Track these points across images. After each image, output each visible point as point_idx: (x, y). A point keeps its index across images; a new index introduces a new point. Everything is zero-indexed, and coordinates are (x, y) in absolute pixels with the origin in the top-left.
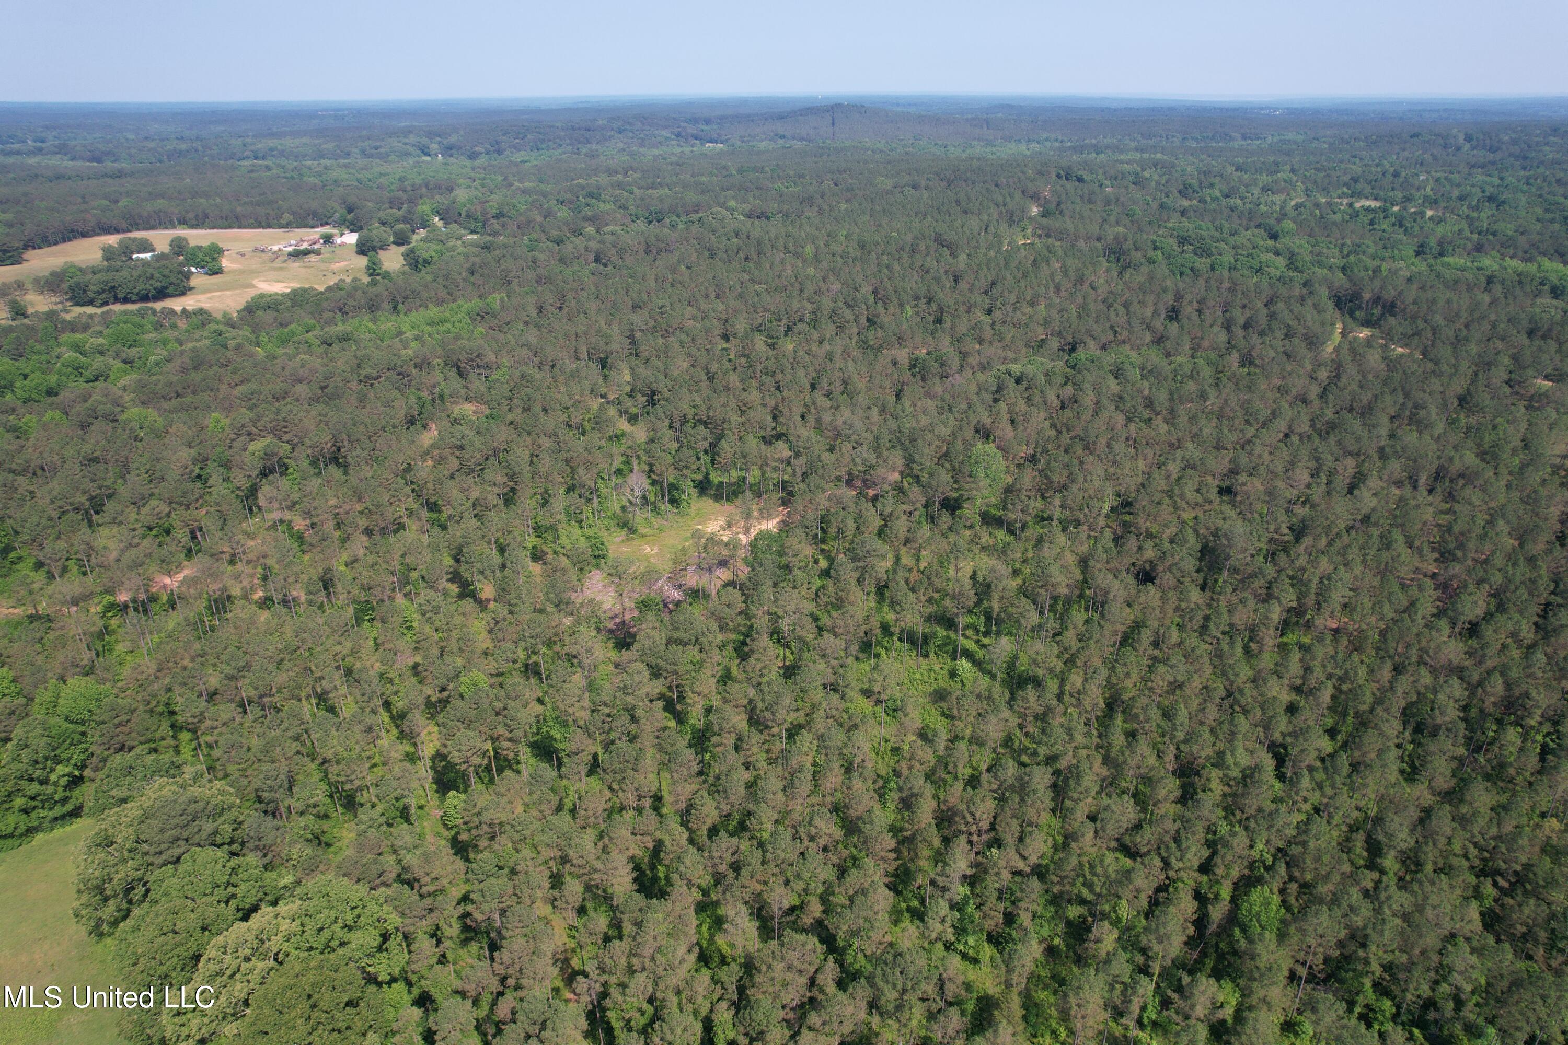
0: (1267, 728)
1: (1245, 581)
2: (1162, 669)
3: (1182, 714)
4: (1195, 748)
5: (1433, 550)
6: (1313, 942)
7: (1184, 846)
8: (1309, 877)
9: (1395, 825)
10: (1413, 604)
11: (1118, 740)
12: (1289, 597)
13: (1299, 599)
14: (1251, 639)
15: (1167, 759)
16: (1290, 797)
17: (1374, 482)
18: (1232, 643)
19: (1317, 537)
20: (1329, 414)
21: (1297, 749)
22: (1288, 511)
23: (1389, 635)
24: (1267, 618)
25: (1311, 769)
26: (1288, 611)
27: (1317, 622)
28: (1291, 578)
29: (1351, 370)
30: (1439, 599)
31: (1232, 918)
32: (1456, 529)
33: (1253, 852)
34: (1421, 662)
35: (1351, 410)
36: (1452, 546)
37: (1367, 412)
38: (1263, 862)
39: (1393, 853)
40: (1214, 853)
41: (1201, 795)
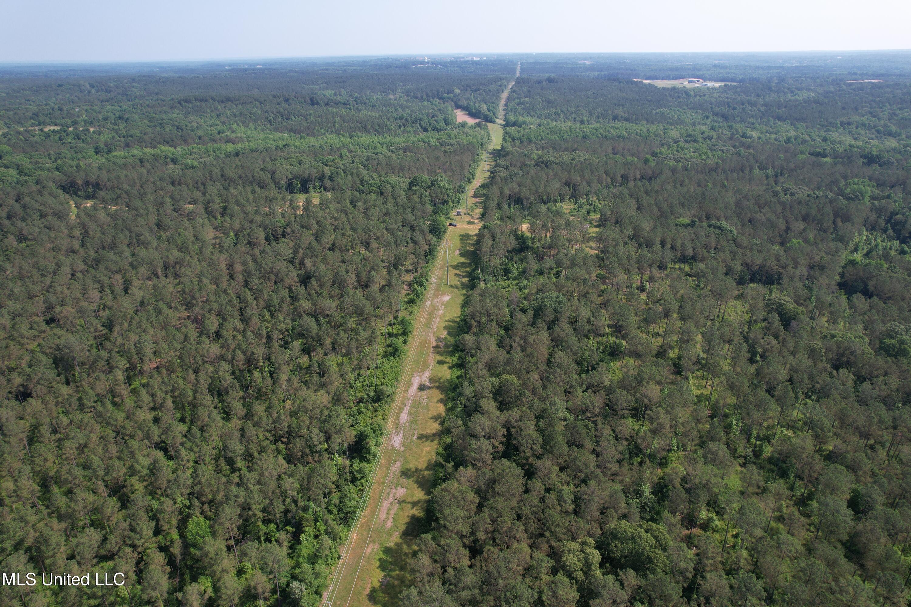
0: (148, 438)
1: (92, 366)
2: (67, 443)
3: (96, 461)
4: (114, 474)
5: (182, 305)
6: (228, 525)
7: (138, 529)
8: (210, 497)
9: (233, 445)
10: (186, 336)
11: (61, 501)
12: (123, 363)
13: (129, 362)
14: (114, 396)
15: (100, 491)
16: (180, 465)
17: (136, 283)
18: (103, 405)
19: (121, 324)
20: (92, 254)
21: (170, 439)
22: (96, 317)
23: (183, 357)
24: (116, 380)
25: (182, 444)
26: (127, 370)
27: (145, 369)
28: (118, 352)
29: (92, 227)
30: (196, 328)
31: (186, 545)
32: (187, 290)
33: (177, 505)
34: (204, 362)
35: (104, 248)
36: (189, 299)
37: (113, 246)
38: (185, 506)
39: (239, 458)
40: (158, 521)
41: (132, 496)
